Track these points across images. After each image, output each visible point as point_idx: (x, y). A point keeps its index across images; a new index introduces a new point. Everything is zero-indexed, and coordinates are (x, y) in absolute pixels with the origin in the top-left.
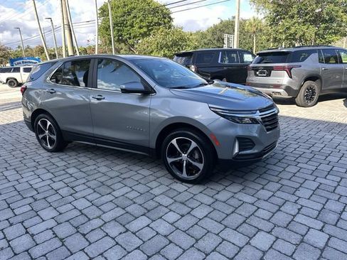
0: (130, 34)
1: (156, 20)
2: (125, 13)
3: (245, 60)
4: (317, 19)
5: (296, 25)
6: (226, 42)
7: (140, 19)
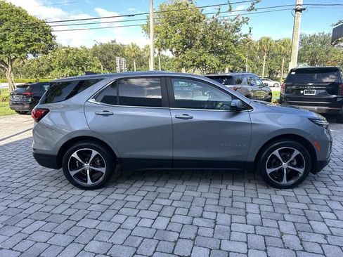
1: (36, 36)
6: (118, 64)
7: (15, 32)
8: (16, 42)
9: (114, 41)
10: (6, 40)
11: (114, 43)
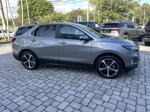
0: (34, 14)
1: (47, 8)
2: (32, 4)
3: (96, 26)
4: (119, 11)
5: (112, 13)
6: (78, 19)
7: (39, 7)
8: (39, 11)
9: (80, 9)
10: (36, 11)
11: (79, 10)
